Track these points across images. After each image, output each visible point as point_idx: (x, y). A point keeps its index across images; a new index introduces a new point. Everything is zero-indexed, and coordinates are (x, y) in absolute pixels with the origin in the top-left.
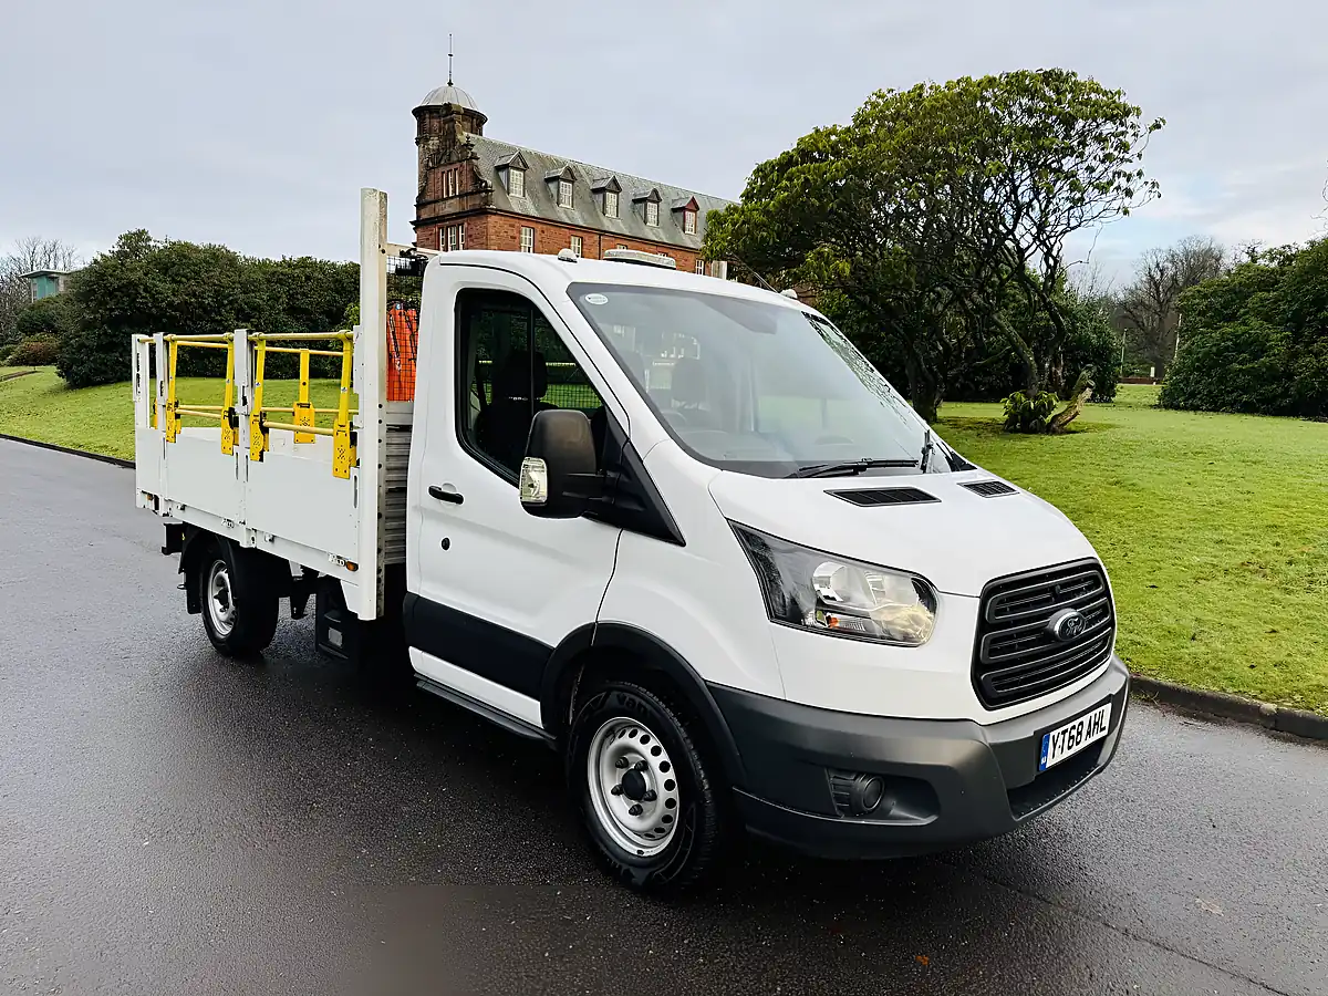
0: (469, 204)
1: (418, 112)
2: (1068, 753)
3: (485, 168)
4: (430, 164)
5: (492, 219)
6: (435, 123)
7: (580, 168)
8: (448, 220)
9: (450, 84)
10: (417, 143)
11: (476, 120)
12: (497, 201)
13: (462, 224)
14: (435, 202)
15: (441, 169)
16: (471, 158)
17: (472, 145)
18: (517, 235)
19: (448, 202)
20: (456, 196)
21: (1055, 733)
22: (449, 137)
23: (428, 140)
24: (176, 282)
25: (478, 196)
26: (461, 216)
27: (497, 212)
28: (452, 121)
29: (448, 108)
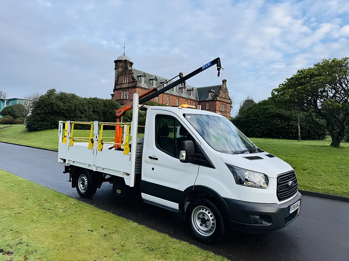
0: (131, 85)
1: (116, 62)
2: (294, 211)
3: (135, 76)
4: (120, 75)
5: (137, 89)
6: (120, 64)
8: (125, 89)
9: (124, 55)
10: (115, 69)
11: (131, 64)
12: (139, 85)
13: (128, 90)
14: (121, 84)
15: (123, 76)
16: (132, 74)
17: (132, 70)
19: (125, 84)
20: (127, 83)
21: (291, 206)
22: (126, 68)
23: (118, 68)
24: (64, 103)
25: (133, 83)
26: (128, 88)
27: (139, 87)
28: (127, 64)
29: (126, 61)
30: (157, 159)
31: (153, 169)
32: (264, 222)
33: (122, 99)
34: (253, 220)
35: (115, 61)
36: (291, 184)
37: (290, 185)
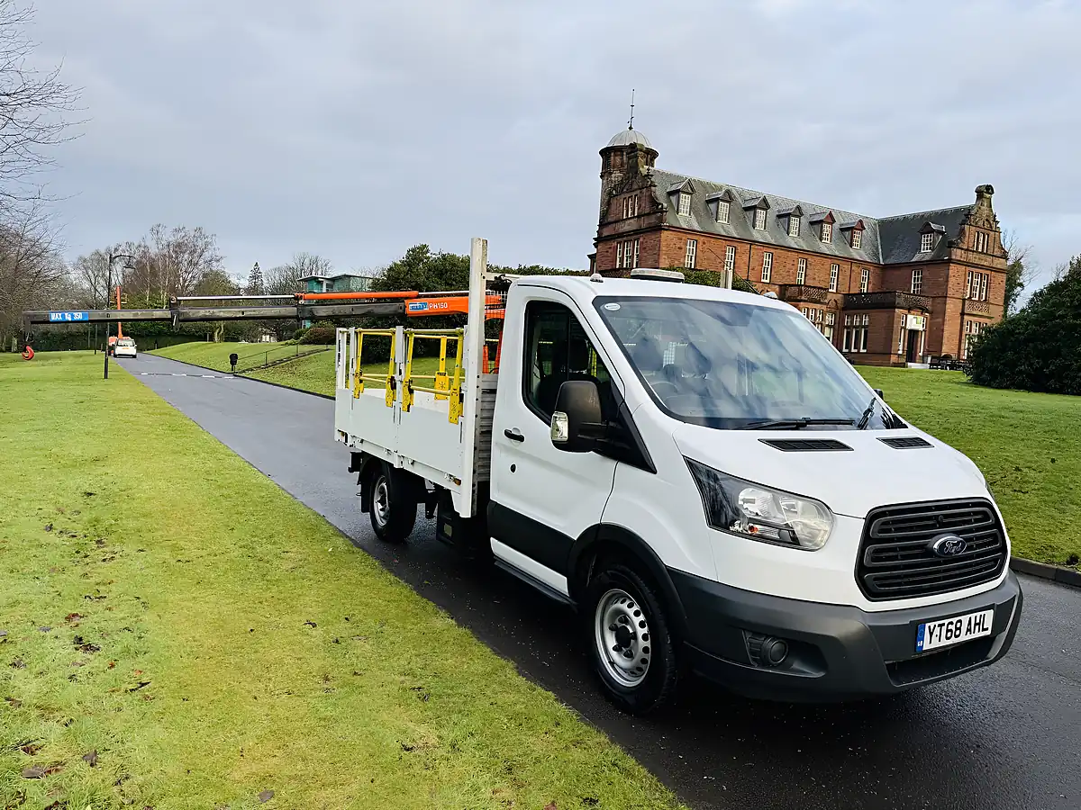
0: (645, 223)
1: (605, 153)
3: (660, 193)
4: (614, 192)
5: (665, 234)
6: (618, 159)
7: (734, 192)
8: (627, 236)
9: (630, 128)
10: (602, 177)
11: (651, 155)
12: (669, 219)
13: (638, 239)
14: (616, 222)
15: (623, 196)
16: (651, 186)
17: (652, 176)
18: (683, 247)
19: (628, 222)
20: (634, 217)
21: (932, 624)
22: (634, 169)
23: (611, 173)
25: (654, 216)
26: (637, 232)
27: (671, 228)
28: (636, 157)
29: (633, 147)
30: (521, 439)
31: (513, 468)
32: (796, 665)
33: (617, 267)
34: (753, 653)
35: (602, 153)
36: (943, 545)
37: (936, 546)
